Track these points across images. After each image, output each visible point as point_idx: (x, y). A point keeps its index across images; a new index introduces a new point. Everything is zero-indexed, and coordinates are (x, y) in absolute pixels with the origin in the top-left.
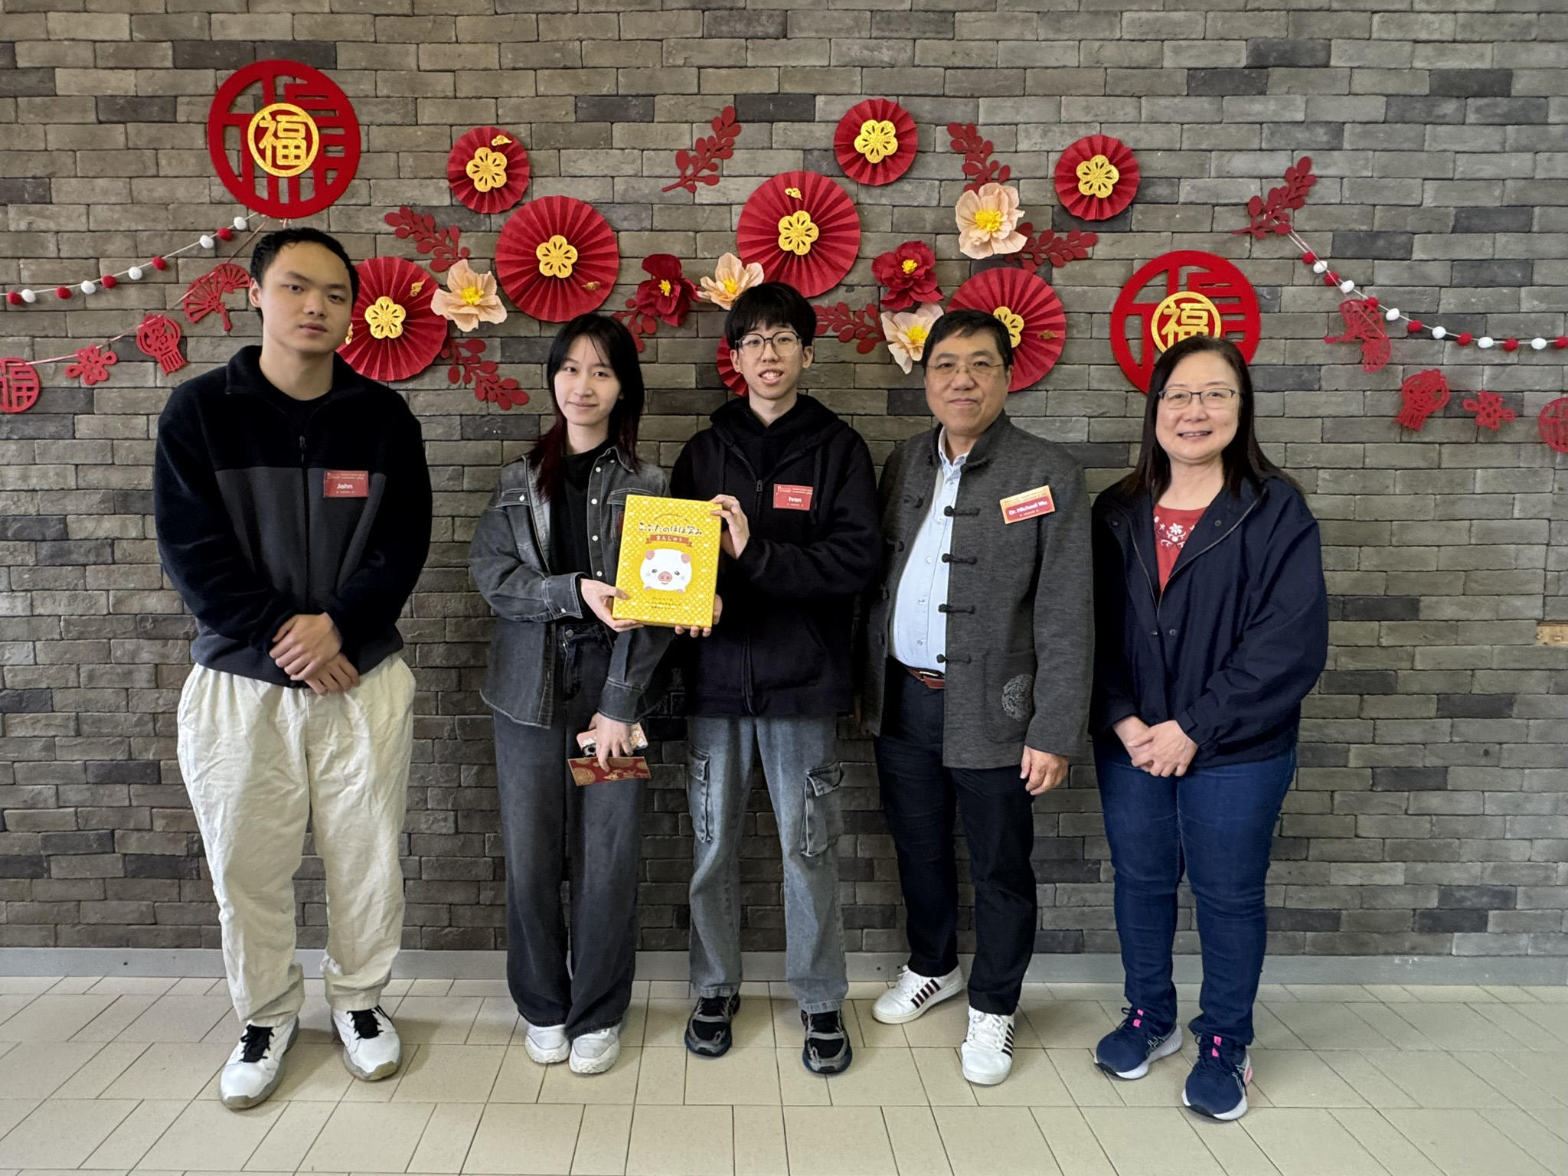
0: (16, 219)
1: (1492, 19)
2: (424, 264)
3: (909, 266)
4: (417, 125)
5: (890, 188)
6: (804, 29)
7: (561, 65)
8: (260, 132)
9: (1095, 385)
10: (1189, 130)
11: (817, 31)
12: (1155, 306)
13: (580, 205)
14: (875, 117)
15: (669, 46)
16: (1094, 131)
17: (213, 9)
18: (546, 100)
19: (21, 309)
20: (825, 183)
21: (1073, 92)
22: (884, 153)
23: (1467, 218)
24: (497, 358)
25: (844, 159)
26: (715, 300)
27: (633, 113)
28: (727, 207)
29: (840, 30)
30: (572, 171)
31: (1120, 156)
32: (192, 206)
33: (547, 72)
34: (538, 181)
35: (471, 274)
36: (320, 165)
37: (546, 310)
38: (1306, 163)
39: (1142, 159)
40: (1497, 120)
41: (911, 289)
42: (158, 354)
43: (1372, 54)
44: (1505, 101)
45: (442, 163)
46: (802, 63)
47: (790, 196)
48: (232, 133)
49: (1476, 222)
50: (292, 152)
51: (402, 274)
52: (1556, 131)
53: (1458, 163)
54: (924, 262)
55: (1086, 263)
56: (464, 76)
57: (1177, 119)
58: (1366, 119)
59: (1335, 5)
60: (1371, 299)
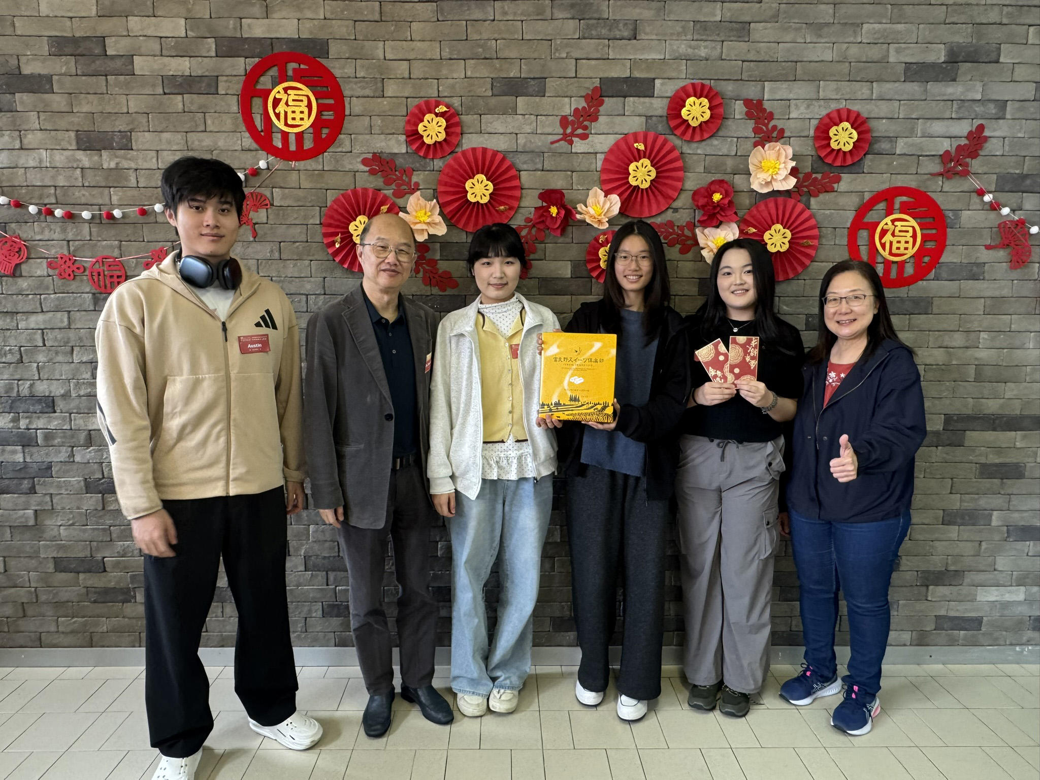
0: (108, 160)
2: (389, 192)
3: (717, 197)
4: (383, 97)
5: (704, 143)
6: (647, 34)
7: (483, 57)
8: (276, 102)
10: (905, 104)
11: (656, 35)
12: (878, 224)
13: (495, 153)
14: (695, 96)
15: (556, 44)
16: (842, 105)
17: (242, 16)
18: (472, 80)
19: (112, 222)
20: (661, 139)
21: (828, 78)
22: (701, 119)
24: (438, 257)
25: (673, 123)
26: (588, 220)
27: (531, 90)
28: (593, 156)
29: (672, 34)
30: (490, 130)
31: (858, 123)
32: (230, 153)
33: (472, 62)
34: (465, 136)
35: (422, 201)
36: (317, 125)
37: (471, 224)
38: (981, 128)
39: (873, 124)
41: (718, 213)
43: (1028, 54)
45: (401, 123)
46: (646, 57)
47: (637, 149)
48: (257, 102)
51: (374, 200)
54: (726, 194)
55: (835, 193)
56: (415, 64)
57: (897, 97)
58: (1022, 98)
59: (1005, 21)
60: (1020, 219)
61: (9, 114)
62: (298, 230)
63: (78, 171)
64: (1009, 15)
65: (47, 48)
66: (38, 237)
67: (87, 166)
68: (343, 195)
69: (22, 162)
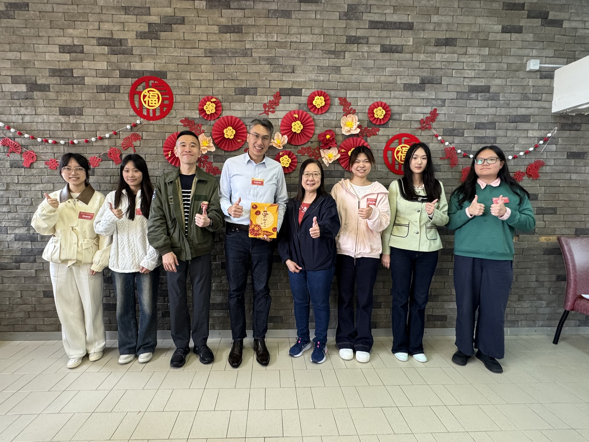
0: (72, 120)
1: (485, 72)
3: (328, 137)
4: (190, 95)
5: (323, 115)
6: (299, 71)
7: (231, 79)
8: (145, 96)
9: (379, 170)
10: (404, 100)
11: (302, 71)
12: (395, 148)
13: (236, 118)
14: (319, 96)
15: (261, 74)
16: (379, 100)
17: (131, 61)
18: (226, 89)
19: (74, 145)
20: (305, 113)
21: (373, 89)
22: (321, 105)
23: (479, 125)
24: (212, 161)
25: (310, 107)
26: (274, 146)
27: (251, 93)
28: (277, 120)
29: (309, 71)
30: (234, 109)
31: (385, 107)
32: (125, 117)
33: (227, 81)
34: (224, 111)
35: (205, 137)
36: (162, 106)
37: (226, 148)
38: (435, 110)
39: (392, 108)
40: (487, 99)
41: (329, 143)
42: (114, 160)
43: (453, 81)
44: (488, 94)
45: (197, 106)
46: (298, 80)
47: (295, 117)
48: (136, 97)
49: (481, 126)
50: (154, 102)
52: (502, 102)
53: (476, 110)
54: (332, 136)
55: (377, 136)
56: (203, 82)
57: (401, 97)
58: (452, 98)
59: (443, 67)
60: (453, 147)
61: (31, 100)
62: (153, 149)
63: (60, 124)
64: (445, 65)
65: (48, 73)
66: (41, 152)
67: (64, 122)
68: (172, 135)
69: (35, 120)
